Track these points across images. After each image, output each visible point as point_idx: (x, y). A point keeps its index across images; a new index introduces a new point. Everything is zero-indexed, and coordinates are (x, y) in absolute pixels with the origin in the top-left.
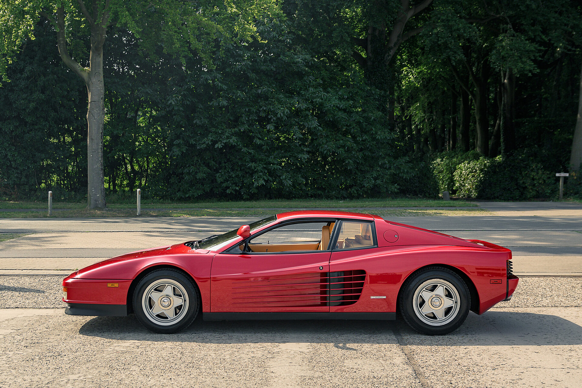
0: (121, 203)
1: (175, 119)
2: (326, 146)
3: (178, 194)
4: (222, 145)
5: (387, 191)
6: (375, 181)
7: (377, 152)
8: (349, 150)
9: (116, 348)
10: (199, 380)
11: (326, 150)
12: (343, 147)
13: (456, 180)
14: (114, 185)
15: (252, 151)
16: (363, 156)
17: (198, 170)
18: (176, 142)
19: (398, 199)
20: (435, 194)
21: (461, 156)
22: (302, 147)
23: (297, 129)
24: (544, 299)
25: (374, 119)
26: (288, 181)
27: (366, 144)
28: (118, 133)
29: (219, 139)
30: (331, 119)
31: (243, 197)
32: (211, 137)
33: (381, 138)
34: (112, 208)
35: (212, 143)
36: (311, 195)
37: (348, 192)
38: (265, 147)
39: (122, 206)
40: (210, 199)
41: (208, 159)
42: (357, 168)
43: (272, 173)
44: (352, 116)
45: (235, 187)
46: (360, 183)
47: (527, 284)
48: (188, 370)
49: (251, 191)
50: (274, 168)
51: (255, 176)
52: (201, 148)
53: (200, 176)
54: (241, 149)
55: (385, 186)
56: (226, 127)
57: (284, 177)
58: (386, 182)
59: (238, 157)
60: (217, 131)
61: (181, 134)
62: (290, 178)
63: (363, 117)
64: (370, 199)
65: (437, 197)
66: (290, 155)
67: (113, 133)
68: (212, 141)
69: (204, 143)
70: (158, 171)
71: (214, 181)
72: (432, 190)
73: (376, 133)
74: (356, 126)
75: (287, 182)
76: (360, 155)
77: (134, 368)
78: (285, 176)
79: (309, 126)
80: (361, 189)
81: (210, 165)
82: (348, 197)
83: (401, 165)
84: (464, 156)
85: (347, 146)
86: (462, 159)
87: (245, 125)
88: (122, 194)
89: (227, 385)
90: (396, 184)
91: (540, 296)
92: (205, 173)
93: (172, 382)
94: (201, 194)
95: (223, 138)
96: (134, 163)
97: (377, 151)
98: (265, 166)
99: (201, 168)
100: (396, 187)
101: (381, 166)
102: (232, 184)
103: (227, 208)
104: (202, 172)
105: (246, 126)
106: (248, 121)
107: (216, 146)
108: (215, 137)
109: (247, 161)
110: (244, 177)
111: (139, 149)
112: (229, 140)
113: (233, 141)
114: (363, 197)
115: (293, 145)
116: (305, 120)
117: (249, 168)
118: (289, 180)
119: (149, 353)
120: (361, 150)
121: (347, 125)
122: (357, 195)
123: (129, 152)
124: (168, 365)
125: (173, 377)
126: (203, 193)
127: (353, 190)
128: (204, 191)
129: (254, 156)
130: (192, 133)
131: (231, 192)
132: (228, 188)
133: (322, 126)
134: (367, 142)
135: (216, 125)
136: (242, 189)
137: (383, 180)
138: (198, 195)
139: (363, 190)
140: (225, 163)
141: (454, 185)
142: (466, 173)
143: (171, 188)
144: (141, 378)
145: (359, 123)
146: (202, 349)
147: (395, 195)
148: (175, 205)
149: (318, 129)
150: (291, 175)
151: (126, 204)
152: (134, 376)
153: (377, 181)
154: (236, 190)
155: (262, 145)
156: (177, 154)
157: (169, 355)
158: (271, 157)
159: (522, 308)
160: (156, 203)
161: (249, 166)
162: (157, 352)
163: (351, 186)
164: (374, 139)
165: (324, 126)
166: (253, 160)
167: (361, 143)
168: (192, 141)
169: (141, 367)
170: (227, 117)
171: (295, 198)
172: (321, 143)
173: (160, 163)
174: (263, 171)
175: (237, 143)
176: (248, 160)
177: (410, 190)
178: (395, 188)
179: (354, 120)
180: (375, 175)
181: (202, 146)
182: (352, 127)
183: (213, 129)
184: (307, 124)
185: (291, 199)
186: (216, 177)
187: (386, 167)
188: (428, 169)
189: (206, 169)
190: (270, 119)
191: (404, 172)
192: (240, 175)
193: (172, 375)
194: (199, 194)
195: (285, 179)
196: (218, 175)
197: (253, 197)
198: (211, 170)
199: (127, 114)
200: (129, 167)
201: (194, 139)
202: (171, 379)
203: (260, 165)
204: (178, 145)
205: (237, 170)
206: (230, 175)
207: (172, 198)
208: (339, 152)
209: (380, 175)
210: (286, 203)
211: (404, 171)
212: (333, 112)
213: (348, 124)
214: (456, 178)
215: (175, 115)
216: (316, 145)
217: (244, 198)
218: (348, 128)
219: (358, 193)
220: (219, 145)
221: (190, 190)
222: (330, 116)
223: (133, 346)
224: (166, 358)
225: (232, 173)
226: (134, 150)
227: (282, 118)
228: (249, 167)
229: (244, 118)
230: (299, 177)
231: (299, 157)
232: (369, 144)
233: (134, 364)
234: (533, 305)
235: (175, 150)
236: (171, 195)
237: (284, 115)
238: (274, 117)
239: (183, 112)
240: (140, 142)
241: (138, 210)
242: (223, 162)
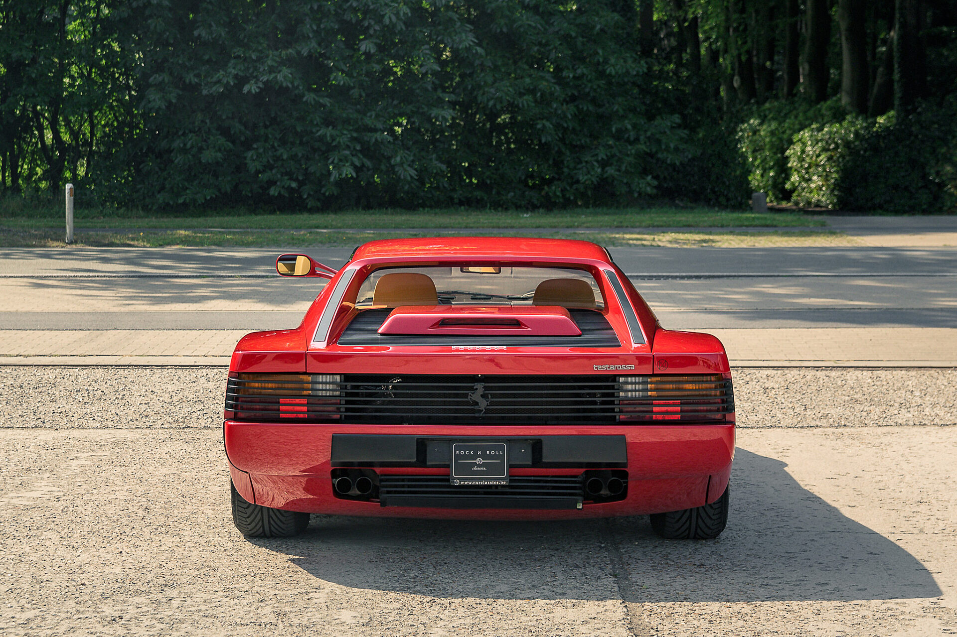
0: (30, 216)
1: (152, 28)
2: (493, 90)
3: (161, 198)
4: (259, 87)
5: (631, 192)
6: (603, 169)
7: (607, 105)
8: (544, 100)
9: (13, 501)
10: (176, 554)
11: (492, 98)
12: (532, 91)
13: (791, 168)
14: (15, 176)
15: (326, 101)
16: (577, 113)
17: (204, 143)
18: (155, 78)
19: (653, 210)
20: (739, 198)
21: (805, 112)
22: (439, 93)
23: (428, 52)
24: (903, 411)
25: (602, 30)
26: (408, 168)
27: (583, 86)
28: (22, 56)
29: (253, 73)
30: (505, 30)
31: (307, 204)
32: (234, 68)
33: (617, 73)
34: (9, 226)
35: (236, 82)
36: (460, 200)
37: (543, 193)
38: (355, 92)
39: (32, 222)
40: (233, 208)
41: (228, 118)
42: (562, 140)
43: (369, 151)
44: (551, 21)
45: (289, 182)
46: (569, 174)
47: (878, 383)
48: (157, 538)
49: (323, 190)
50: (376, 140)
51: (334, 157)
52: (212, 94)
53: (208, 156)
54: (303, 96)
55: (625, 181)
56: (268, 45)
57: (398, 159)
58: (627, 172)
59: (294, 114)
60: (247, 55)
61: (165, 60)
62: (413, 161)
63: (578, 26)
64: (591, 210)
65: (743, 206)
66: (412, 111)
67: (9, 56)
68: (236, 76)
69: (219, 81)
70: (115, 144)
71: (240, 168)
72: (732, 189)
73: (606, 61)
74: (561, 44)
75: (405, 170)
76: (570, 110)
77: (49, 534)
78: (401, 158)
79: (455, 46)
80: (571, 187)
81: (232, 132)
82: (542, 206)
83: (661, 133)
84: (811, 113)
85: (540, 90)
86: (807, 119)
87: (311, 42)
88: (33, 196)
89: (231, 563)
90: (649, 178)
91: (897, 405)
92: (220, 150)
93: (124, 558)
94: (211, 197)
95: (261, 70)
96: (60, 125)
97: (608, 102)
98: (355, 135)
99: (212, 138)
100: (650, 182)
101: (619, 136)
102: (282, 176)
103: (269, 228)
104: (214, 147)
105: (313, 44)
106: (317, 32)
107: (246, 89)
108: (243, 68)
109: (315, 123)
110: (308, 159)
111: (71, 94)
112: (273, 75)
113: (285, 77)
114: (577, 206)
115: (419, 88)
116: (445, 30)
117: (321, 139)
118: (409, 165)
119: (80, 509)
120: (573, 99)
121: (540, 44)
122: (561, 200)
123: (46, 100)
124: (117, 530)
125: (126, 550)
126: (216, 196)
127: (556, 189)
128: (219, 190)
129: (331, 112)
130: (190, 59)
131: (279, 193)
132: (271, 183)
133: (484, 44)
134: (585, 81)
135: (246, 40)
136: (304, 187)
137: (620, 167)
138: (206, 199)
139: (577, 189)
140: (266, 127)
141: (787, 178)
142: (815, 151)
143: (144, 183)
144: (62, 552)
145: (566, 39)
146: (189, 501)
147: (646, 202)
148: (153, 221)
149: (474, 51)
150: (414, 155)
151: (41, 217)
152: (47, 549)
153: (607, 168)
154: (290, 190)
155: (350, 88)
156: (157, 107)
157: (120, 513)
158: (369, 114)
159: (852, 429)
160: (110, 215)
161: (319, 133)
162: (96, 507)
163: (550, 182)
164: (602, 74)
165: (488, 44)
166: (328, 122)
167: (571, 84)
168: (190, 78)
169: (63, 533)
170: (269, 22)
171: (424, 206)
172: (483, 83)
173: (120, 127)
174: (352, 146)
175: (292, 83)
176: (318, 120)
177: (683, 189)
178: (647, 184)
179: (557, 32)
180: (602, 155)
181: (214, 88)
182: (552, 46)
183: (238, 51)
184: (449, 40)
185: (414, 210)
186: (245, 158)
187: (628, 138)
188: (725, 142)
189: (222, 140)
190: (368, 28)
191: (667, 149)
192: (300, 155)
193: (123, 546)
194: (208, 198)
195: (401, 164)
196: (249, 154)
197: (328, 205)
198: (233, 142)
199: (42, 12)
200: (49, 136)
201: (196, 72)
202: (121, 552)
203: (345, 132)
204: (160, 87)
205: (293, 144)
206: (278, 153)
207: (147, 206)
208: (522, 102)
209: (613, 156)
210: (401, 218)
211: (668, 147)
212: (508, 13)
213: (544, 41)
214: (793, 163)
215: (150, 16)
216: (470, 87)
217: (309, 206)
218: (542, 50)
219: (564, 196)
220: (251, 88)
221: (187, 188)
222: (503, 22)
223: (47, 497)
224: (115, 518)
225: (281, 150)
226: (59, 95)
227: (394, 25)
228: (319, 136)
229: (308, 27)
230: (431, 159)
231: (433, 115)
232: (589, 85)
233: (49, 528)
234: (877, 422)
235: (152, 97)
236: (144, 198)
237: (398, 18)
238: (376, 23)
239: (170, 9)
240: (72, 77)
241: (68, 231)
242: (261, 124)
